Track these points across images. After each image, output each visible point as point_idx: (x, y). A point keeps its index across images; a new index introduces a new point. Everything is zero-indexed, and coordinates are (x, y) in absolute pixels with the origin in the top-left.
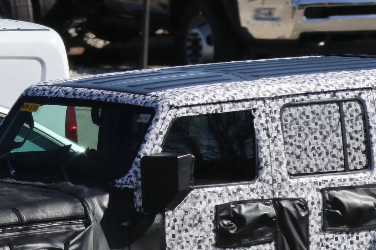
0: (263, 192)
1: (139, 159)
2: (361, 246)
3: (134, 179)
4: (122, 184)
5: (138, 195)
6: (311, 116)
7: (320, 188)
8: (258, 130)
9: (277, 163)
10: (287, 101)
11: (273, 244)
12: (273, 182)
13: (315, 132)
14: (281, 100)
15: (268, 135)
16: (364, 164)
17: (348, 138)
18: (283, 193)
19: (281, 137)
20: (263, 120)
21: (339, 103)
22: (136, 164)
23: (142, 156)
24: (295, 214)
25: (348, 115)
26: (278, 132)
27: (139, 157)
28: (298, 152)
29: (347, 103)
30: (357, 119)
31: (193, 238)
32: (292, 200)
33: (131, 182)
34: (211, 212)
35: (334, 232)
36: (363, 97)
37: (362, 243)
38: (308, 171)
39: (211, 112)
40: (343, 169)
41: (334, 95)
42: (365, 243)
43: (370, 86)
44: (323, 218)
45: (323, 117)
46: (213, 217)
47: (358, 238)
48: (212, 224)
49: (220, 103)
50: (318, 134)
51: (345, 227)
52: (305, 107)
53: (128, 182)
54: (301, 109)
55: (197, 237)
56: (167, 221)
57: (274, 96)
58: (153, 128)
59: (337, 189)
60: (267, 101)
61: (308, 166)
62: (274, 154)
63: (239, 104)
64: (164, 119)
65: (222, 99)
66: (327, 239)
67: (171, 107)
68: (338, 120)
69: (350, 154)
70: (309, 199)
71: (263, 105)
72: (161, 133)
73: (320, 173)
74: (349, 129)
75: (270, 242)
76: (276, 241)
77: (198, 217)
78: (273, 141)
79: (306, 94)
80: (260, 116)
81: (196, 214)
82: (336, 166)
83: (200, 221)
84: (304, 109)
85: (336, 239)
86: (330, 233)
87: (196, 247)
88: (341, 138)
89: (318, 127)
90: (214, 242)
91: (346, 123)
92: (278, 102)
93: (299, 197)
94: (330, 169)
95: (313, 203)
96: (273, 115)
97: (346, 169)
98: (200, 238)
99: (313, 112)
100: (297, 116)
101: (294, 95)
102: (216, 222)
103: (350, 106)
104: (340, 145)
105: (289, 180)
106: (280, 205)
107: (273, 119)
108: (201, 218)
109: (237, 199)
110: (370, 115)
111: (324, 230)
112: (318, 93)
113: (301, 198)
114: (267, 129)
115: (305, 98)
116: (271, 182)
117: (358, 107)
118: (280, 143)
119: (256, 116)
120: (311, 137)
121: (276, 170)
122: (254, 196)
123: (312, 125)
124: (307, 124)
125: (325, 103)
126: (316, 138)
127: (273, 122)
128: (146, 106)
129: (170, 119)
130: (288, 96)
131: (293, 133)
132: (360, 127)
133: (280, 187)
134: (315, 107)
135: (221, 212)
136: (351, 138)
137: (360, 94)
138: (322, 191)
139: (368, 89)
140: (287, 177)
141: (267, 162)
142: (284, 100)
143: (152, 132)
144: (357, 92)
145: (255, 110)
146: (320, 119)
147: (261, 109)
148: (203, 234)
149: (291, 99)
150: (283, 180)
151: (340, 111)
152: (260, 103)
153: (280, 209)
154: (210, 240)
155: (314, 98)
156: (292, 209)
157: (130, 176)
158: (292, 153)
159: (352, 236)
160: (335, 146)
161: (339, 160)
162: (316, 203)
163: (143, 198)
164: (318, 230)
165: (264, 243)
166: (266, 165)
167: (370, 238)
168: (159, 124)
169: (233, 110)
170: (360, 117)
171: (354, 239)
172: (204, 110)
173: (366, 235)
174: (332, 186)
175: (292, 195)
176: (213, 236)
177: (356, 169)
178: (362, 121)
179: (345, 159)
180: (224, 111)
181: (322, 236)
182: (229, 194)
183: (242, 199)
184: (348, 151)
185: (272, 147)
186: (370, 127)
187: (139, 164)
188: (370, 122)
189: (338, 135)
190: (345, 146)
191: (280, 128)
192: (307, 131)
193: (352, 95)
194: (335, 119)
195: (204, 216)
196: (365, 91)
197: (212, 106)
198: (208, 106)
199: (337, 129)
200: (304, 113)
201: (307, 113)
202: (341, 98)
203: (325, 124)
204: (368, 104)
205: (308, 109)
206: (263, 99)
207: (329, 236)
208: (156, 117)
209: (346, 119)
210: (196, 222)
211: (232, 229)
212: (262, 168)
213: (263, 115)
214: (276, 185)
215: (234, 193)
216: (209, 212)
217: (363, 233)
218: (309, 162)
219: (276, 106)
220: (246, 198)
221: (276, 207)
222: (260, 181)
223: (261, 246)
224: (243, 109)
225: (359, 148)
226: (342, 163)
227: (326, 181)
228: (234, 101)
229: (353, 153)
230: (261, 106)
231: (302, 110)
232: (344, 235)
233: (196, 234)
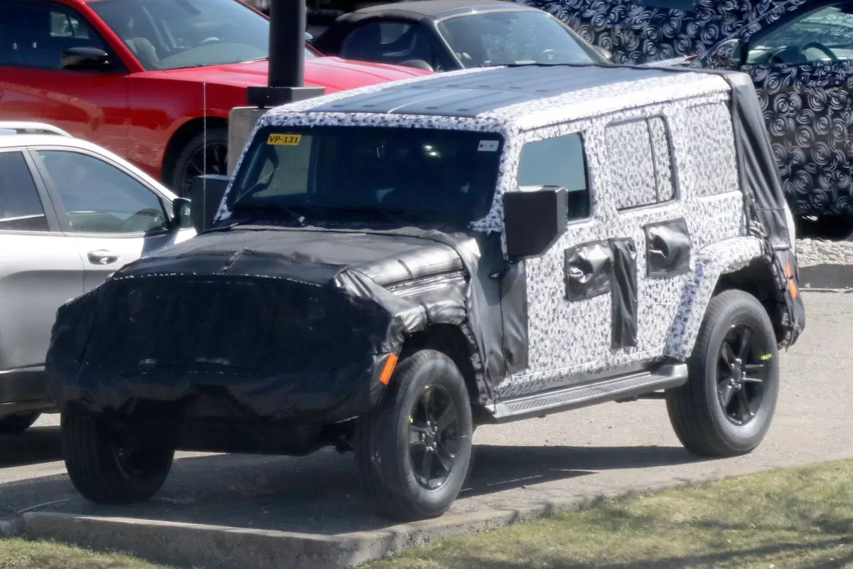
0: (599, 232)
1: (500, 196)
2: (675, 293)
3: (498, 220)
4: (485, 227)
5: (503, 239)
6: (628, 137)
7: (643, 224)
8: (590, 155)
9: (608, 195)
10: (609, 119)
11: (609, 293)
12: (607, 220)
13: (632, 156)
14: (604, 118)
15: (599, 162)
16: (671, 194)
17: (657, 163)
18: (615, 232)
19: (607, 163)
20: (593, 145)
21: (646, 120)
22: (497, 201)
23: (503, 192)
24: (627, 258)
25: (654, 133)
26: (606, 157)
27: (499, 193)
28: (620, 181)
29: (653, 120)
30: (662, 140)
31: (548, 290)
32: (623, 240)
33: (496, 224)
34: (561, 258)
35: (655, 278)
36: (665, 112)
37: (676, 290)
38: (630, 205)
39: (551, 136)
40: (655, 201)
41: (643, 111)
42: (679, 290)
43: (670, 99)
44: (647, 260)
45: (636, 138)
46: (563, 264)
47: (673, 285)
48: (563, 272)
49: (558, 124)
50: (634, 159)
51: (663, 272)
52: (621, 126)
53: (493, 224)
54: (618, 128)
55: (550, 289)
56: (527, 270)
57: (599, 114)
58: (507, 158)
59: (655, 225)
60: (594, 120)
61: (628, 199)
62: (604, 184)
63: (572, 125)
64: (516, 145)
65: (560, 120)
66: (650, 287)
67: (521, 131)
68: (648, 141)
69: (660, 182)
70: (635, 238)
71: (590, 125)
72: (515, 163)
73: (638, 206)
74: (657, 153)
75: (606, 292)
76: (613, 291)
77: (551, 265)
78: (603, 168)
79: (622, 111)
80: (590, 138)
81: (549, 260)
82: (650, 197)
83: (553, 269)
84: (621, 129)
85: (657, 286)
86: (653, 279)
87: (551, 301)
88: (651, 163)
89: (633, 150)
90: (564, 294)
91: (654, 144)
92: (602, 122)
93: (629, 235)
94: (646, 202)
95: (638, 243)
96: (599, 137)
97: (658, 201)
98: (553, 290)
99: (628, 133)
100: (616, 137)
101: (613, 113)
102: (566, 270)
103: (655, 125)
104: (651, 171)
105: (618, 216)
106: (615, 246)
107: (600, 142)
108: (553, 266)
109: (580, 241)
110: (673, 135)
111: (648, 275)
112: (631, 109)
113: (630, 238)
114: (596, 155)
115: (621, 114)
116: (605, 220)
117: (662, 124)
118: (608, 171)
119: (587, 139)
120: (629, 162)
121: (608, 204)
122: (593, 237)
123: (629, 148)
124: (625, 148)
125: (636, 120)
126: (633, 164)
127: (600, 146)
128: (485, 130)
129: (520, 145)
130: (608, 114)
131: (615, 158)
132: (665, 149)
133: (613, 225)
134: (629, 125)
135: (569, 258)
136: (660, 163)
137: (663, 108)
138: (645, 228)
139: (669, 102)
140: (616, 212)
141: (600, 194)
142: (606, 118)
143: (506, 162)
144: (660, 106)
145: (585, 131)
146: (634, 141)
147: (590, 131)
148: (555, 284)
149: (611, 117)
150: (614, 216)
151: (648, 130)
152: (588, 123)
153: (616, 252)
154: (561, 291)
155: (628, 114)
156: (625, 252)
157: (494, 217)
158: (617, 184)
159: (669, 282)
160: (648, 174)
161: (652, 190)
162: (641, 243)
163: (508, 243)
164: (643, 276)
165: (602, 293)
166: (599, 198)
167: (682, 283)
168: (512, 152)
169: (569, 132)
170: (664, 137)
171: (670, 285)
172: (545, 134)
173: (679, 280)
174: (651, 222)
175: (621, 235)
176: (563, 285)
177: (665, 201)
178: (665, 142)
179: (656, 189)
180: (562, 134)
181: (646, 283)
182: (574, 236)
183: (584, 242)
184: (658, 179)
185: (602, 175)
186: (674, 149)
187: (501, 201)
188: (674, 142)
189: (649, 161)
190: (656, 173)
191: (606, 153)
192: (625, 155)
193: (656, 110)
194: (645, 141)
195: (556, 262)
196: (666, 105)
197: (552, 128)
198: (549, 129)
199: (648, 152)
200: (621, 134)
201: (625, 134)
202: (648, 115)
203: (638, 146)
204: (669, 120)
205: (624, 128)
206: (589, 118)
207: (652, 282)
208: (507, 144)
209: (654, 140)
210: (550, 270)
211: (581, 277)
212: (596, 202)
213: (592, 137)
214: (609, 222)
215: (577, 233)
216: (559, 258)
217: (676, 278)
218: (629, 194)
219: (600, 125)
220: (588, 239)
221: (611, 248)
222: (596, 217)
223: (601, 296)
224: (576, 131)
225: (665, 175)
226: (654, 193)
227: (646, 216)
228: (569, 122)
229: (662, 181)
230: (590, 127)
231: (620, 131)
232: (663, 281)
233: (550, 285)
